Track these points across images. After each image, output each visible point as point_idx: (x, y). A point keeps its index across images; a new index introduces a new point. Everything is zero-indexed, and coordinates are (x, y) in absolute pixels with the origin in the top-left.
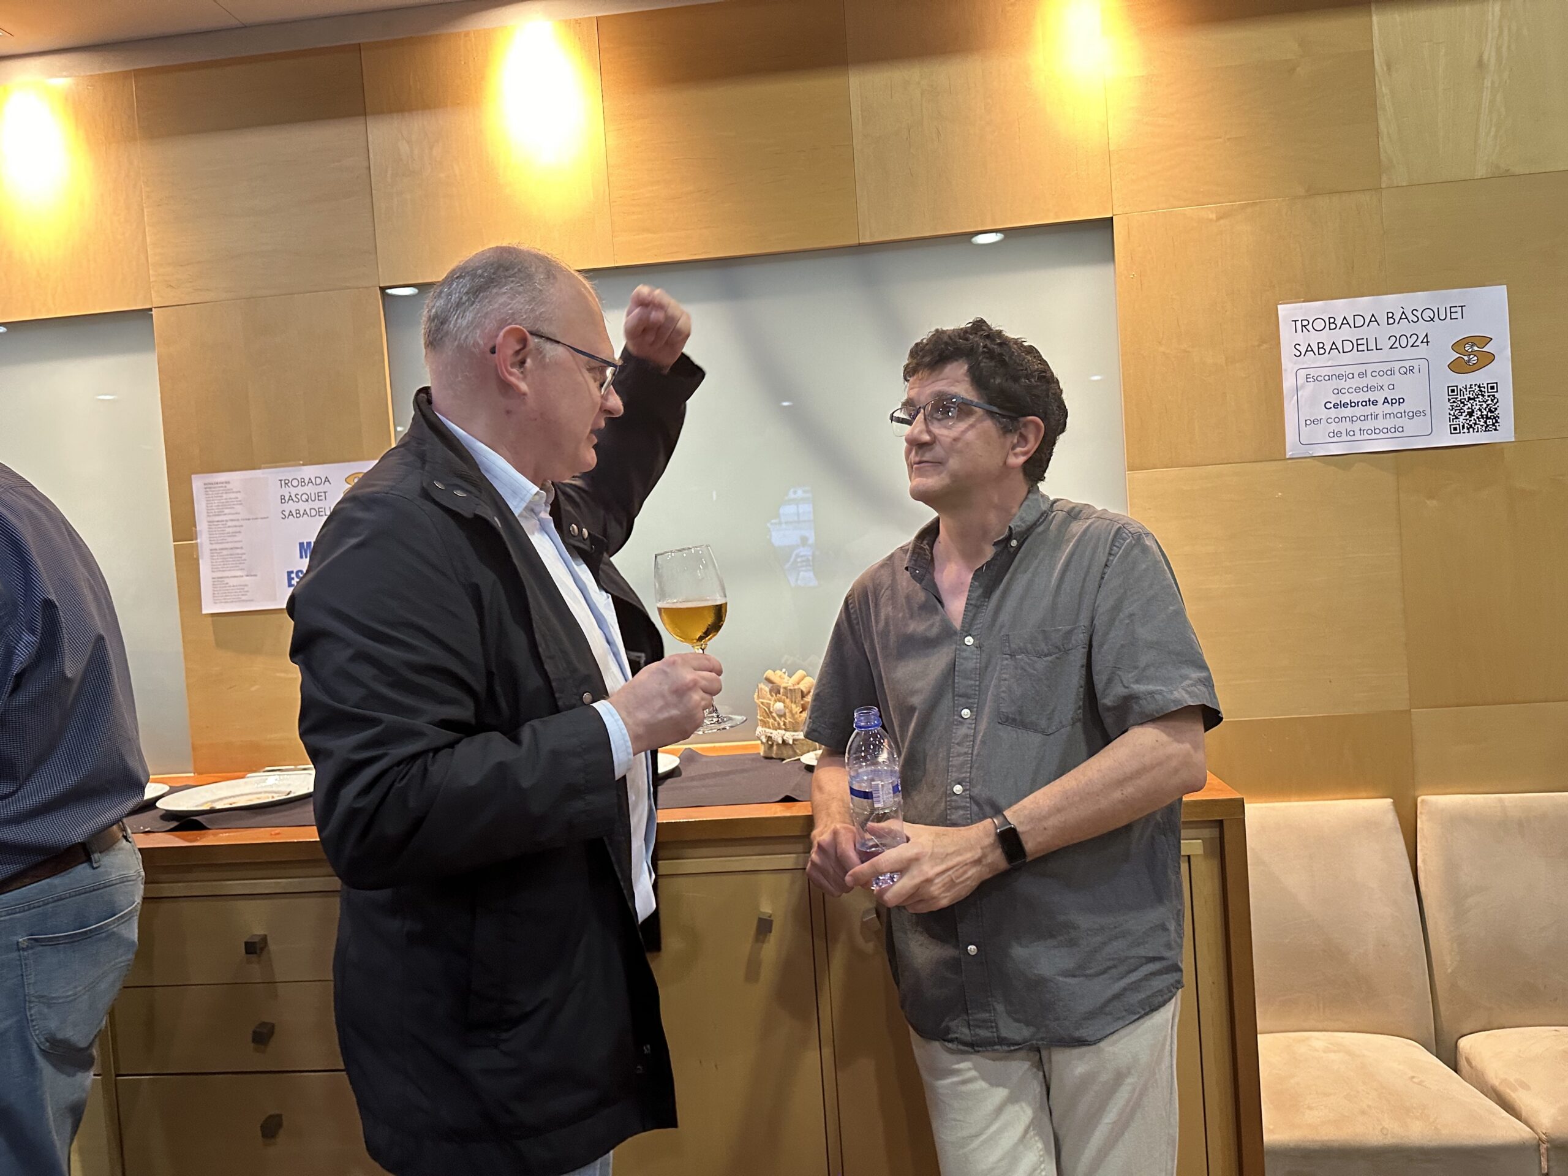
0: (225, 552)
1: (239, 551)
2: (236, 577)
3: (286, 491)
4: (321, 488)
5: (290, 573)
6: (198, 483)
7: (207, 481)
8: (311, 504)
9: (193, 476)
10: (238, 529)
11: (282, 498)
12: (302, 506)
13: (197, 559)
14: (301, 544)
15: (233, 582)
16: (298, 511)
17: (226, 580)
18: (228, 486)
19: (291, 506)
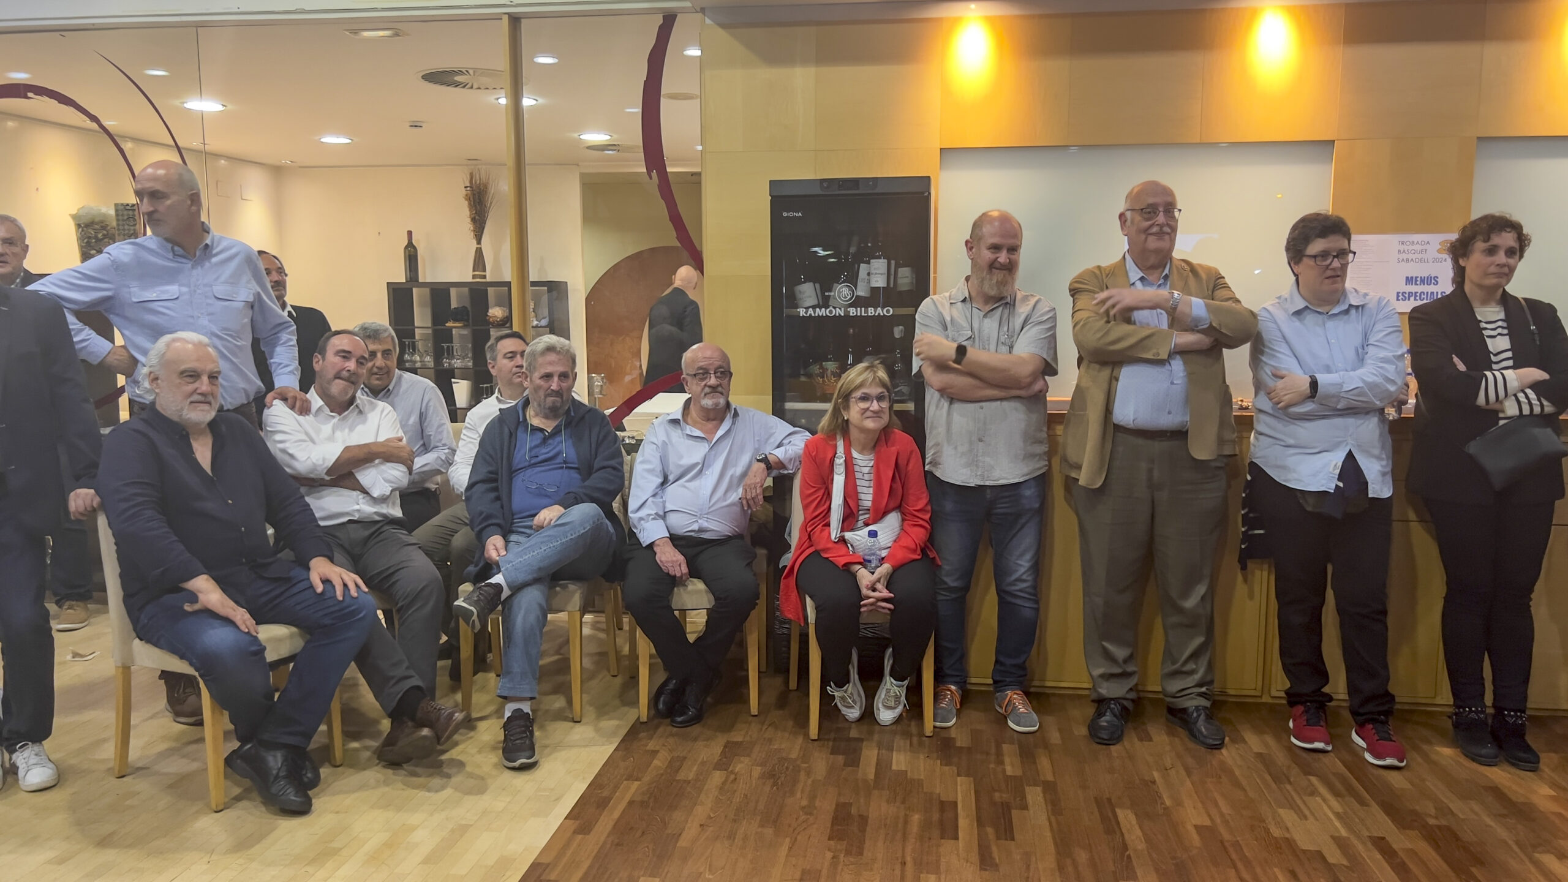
0: (1359, 279)
1: (1368, 279)
3: (1402, 248)
4: (1425, 247)
5: (1398, 293)
8: (1416, 256)
11: (1399, 251)
12: (1410, 256)
14: (1407, 278)
16: (1407, 260)
18: (1367, 242)
19: (1405, 256)
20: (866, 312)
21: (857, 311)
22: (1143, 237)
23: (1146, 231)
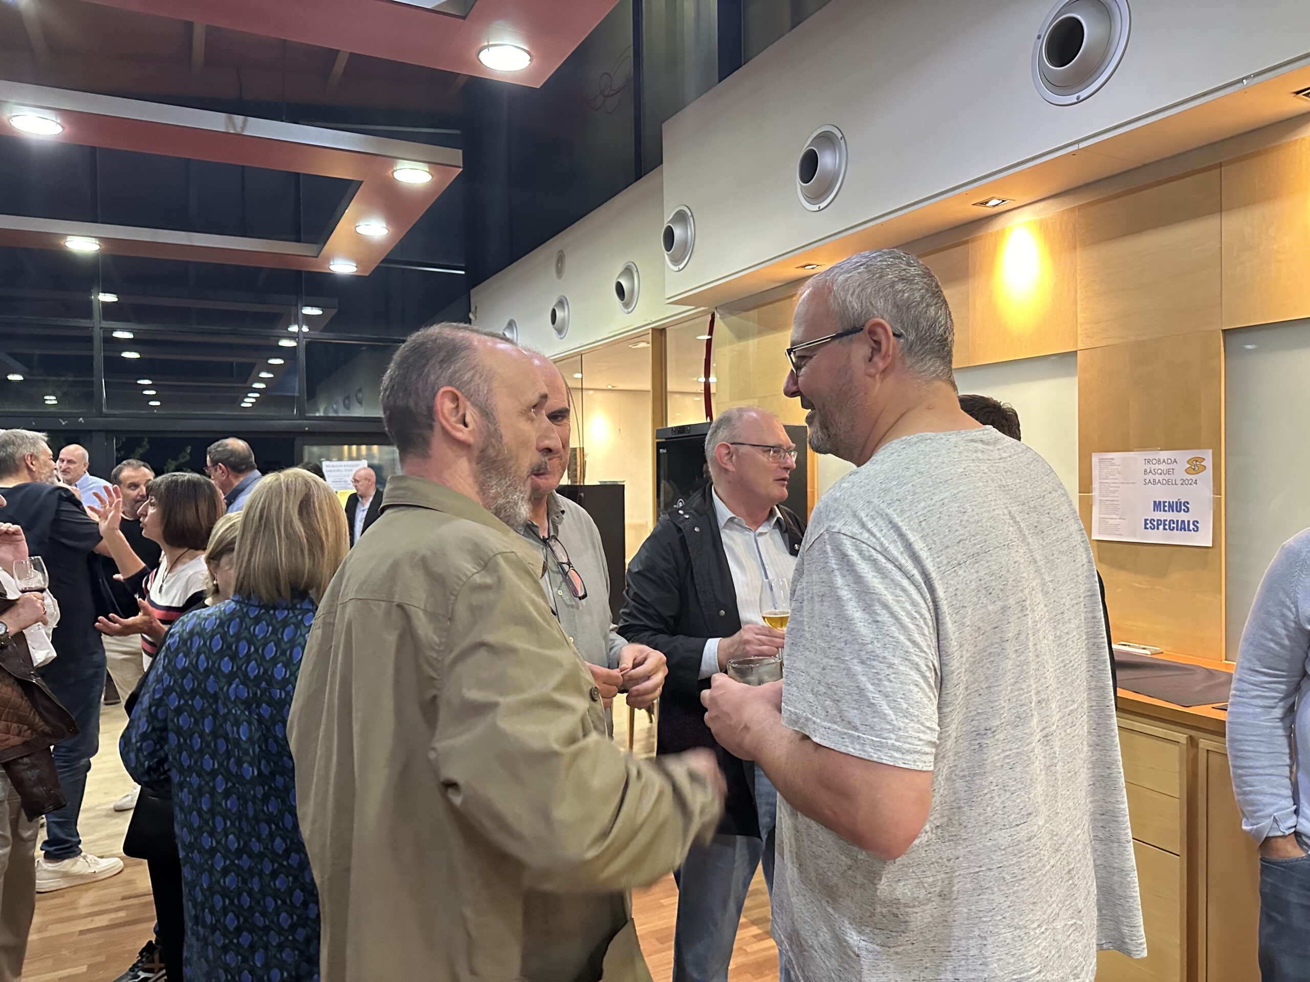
0: (1107, 502)
1: (1116, 503)
2: (1114, 519)
3: (1148, 467)
4: (1171, 466)
5: (1146, 520)
6: (1095, 458)
7: (1101, 457)
8: (1163, 476)
9: (1093, 454)
10: (1116, 489)
11: (1145, 471)
12: (1157, 477)
13: (1092, 505)
14: (1155, 502)
15: (1110, 522)
16: (1154, 481)
17: (1107, 520)
18: (1113, 461)
19: (1150, 477)
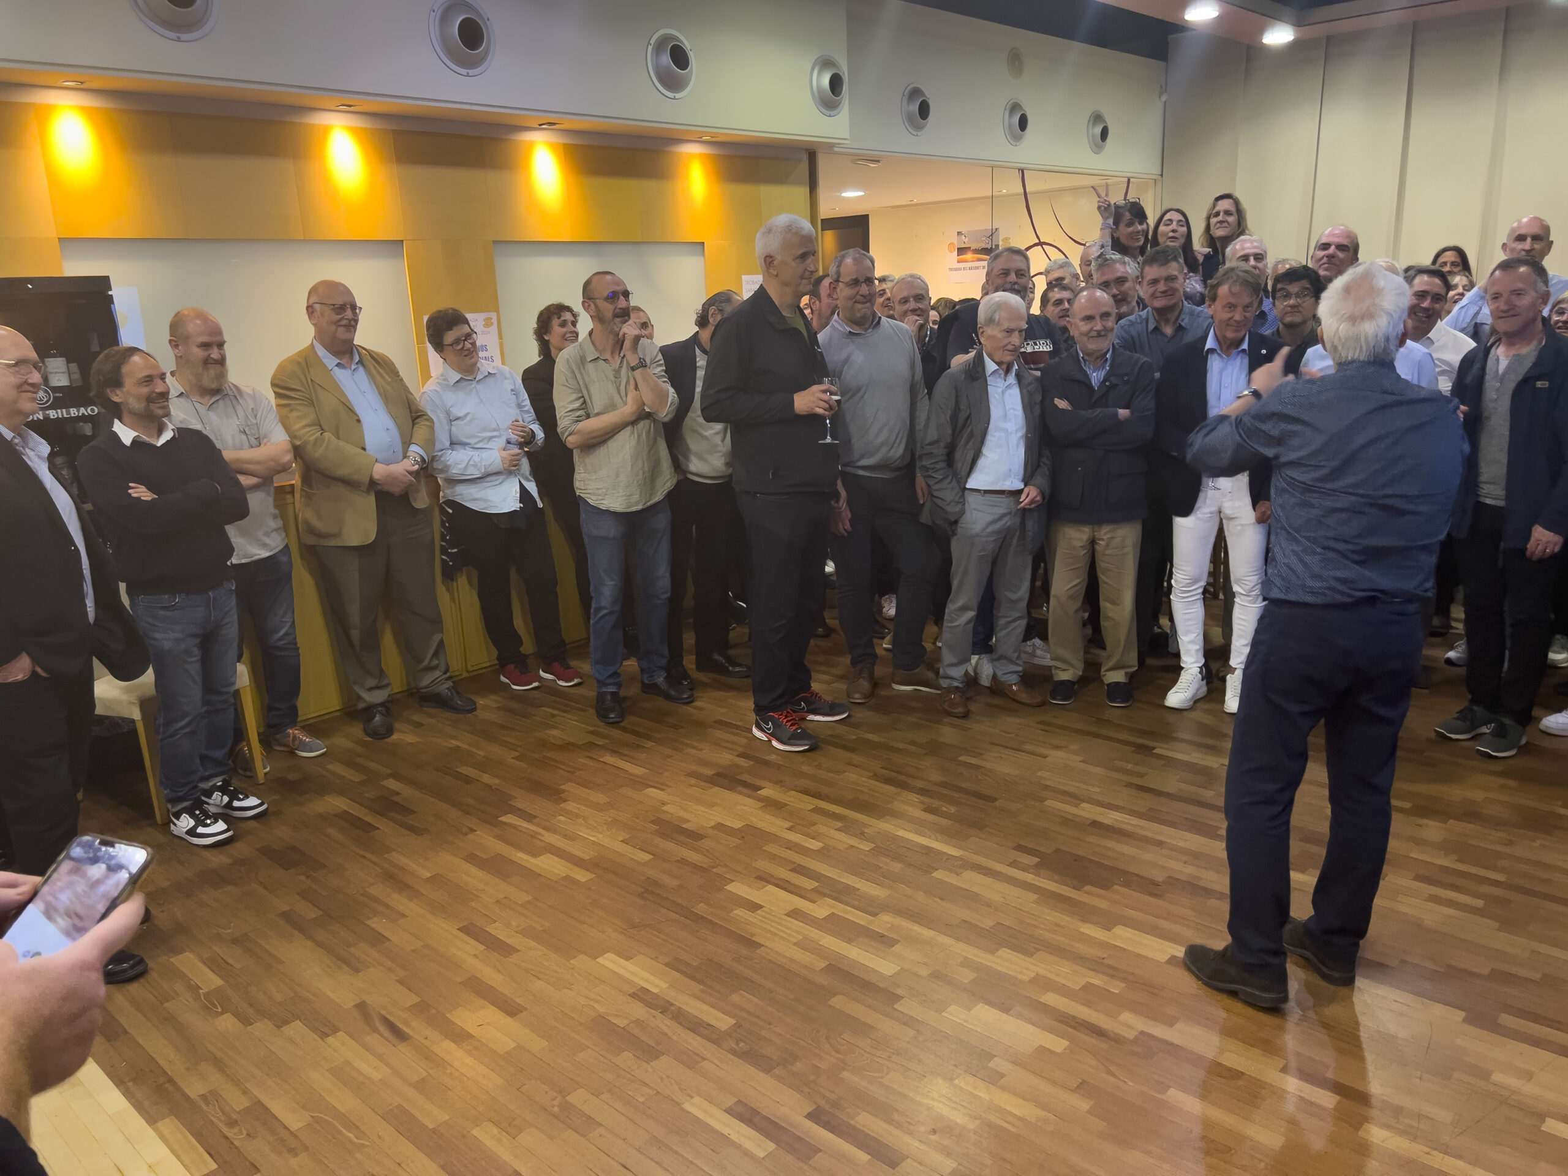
20: (68, 413)
21: (57, 413)
22: (333, 328)
23: (337, 323)
